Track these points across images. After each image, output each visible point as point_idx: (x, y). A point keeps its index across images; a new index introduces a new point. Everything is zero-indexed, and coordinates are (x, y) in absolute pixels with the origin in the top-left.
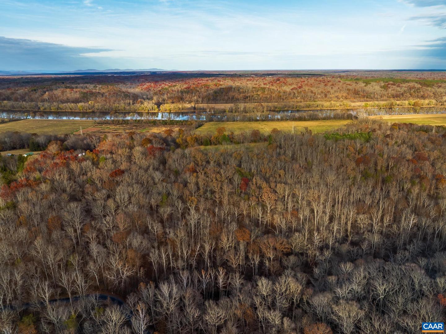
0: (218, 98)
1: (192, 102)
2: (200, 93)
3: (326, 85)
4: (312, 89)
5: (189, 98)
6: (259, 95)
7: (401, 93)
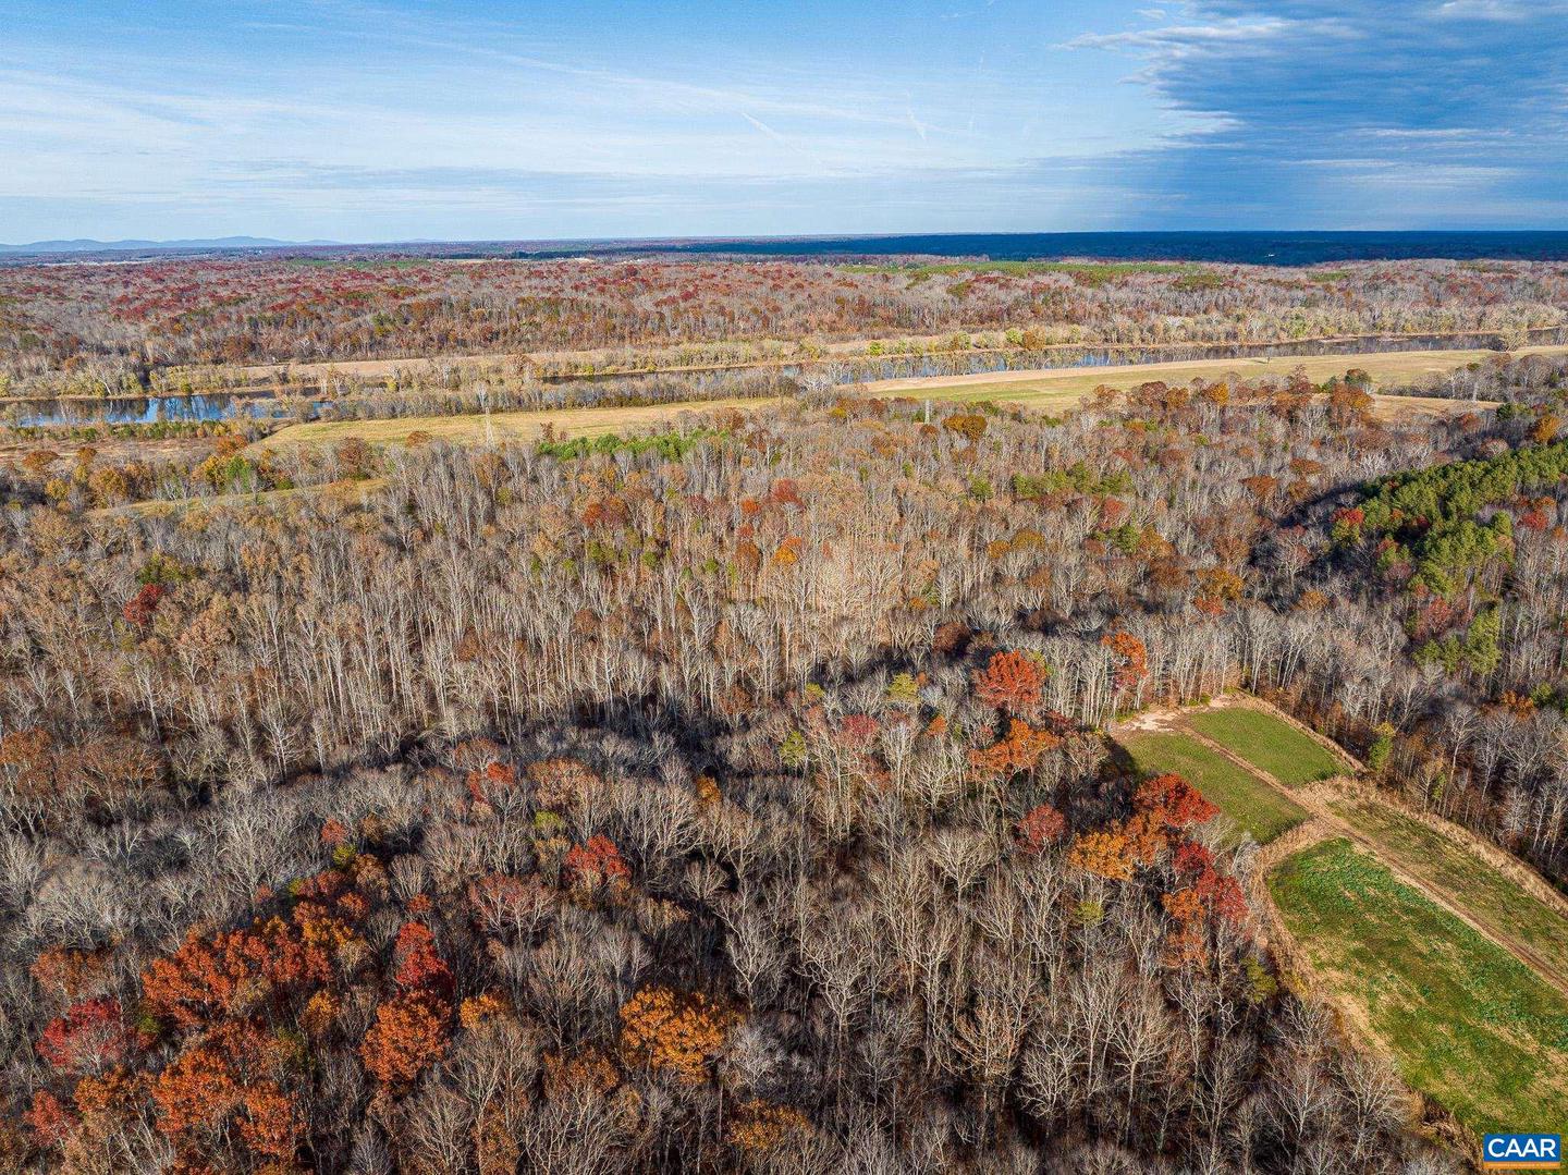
0: (391, 340)
1: (292, 356)
2: (323, 325)
3: (776, 287)
4: (725, 301)
5: (284, 342)
6: (538, 326)
7: (1004, 307)
